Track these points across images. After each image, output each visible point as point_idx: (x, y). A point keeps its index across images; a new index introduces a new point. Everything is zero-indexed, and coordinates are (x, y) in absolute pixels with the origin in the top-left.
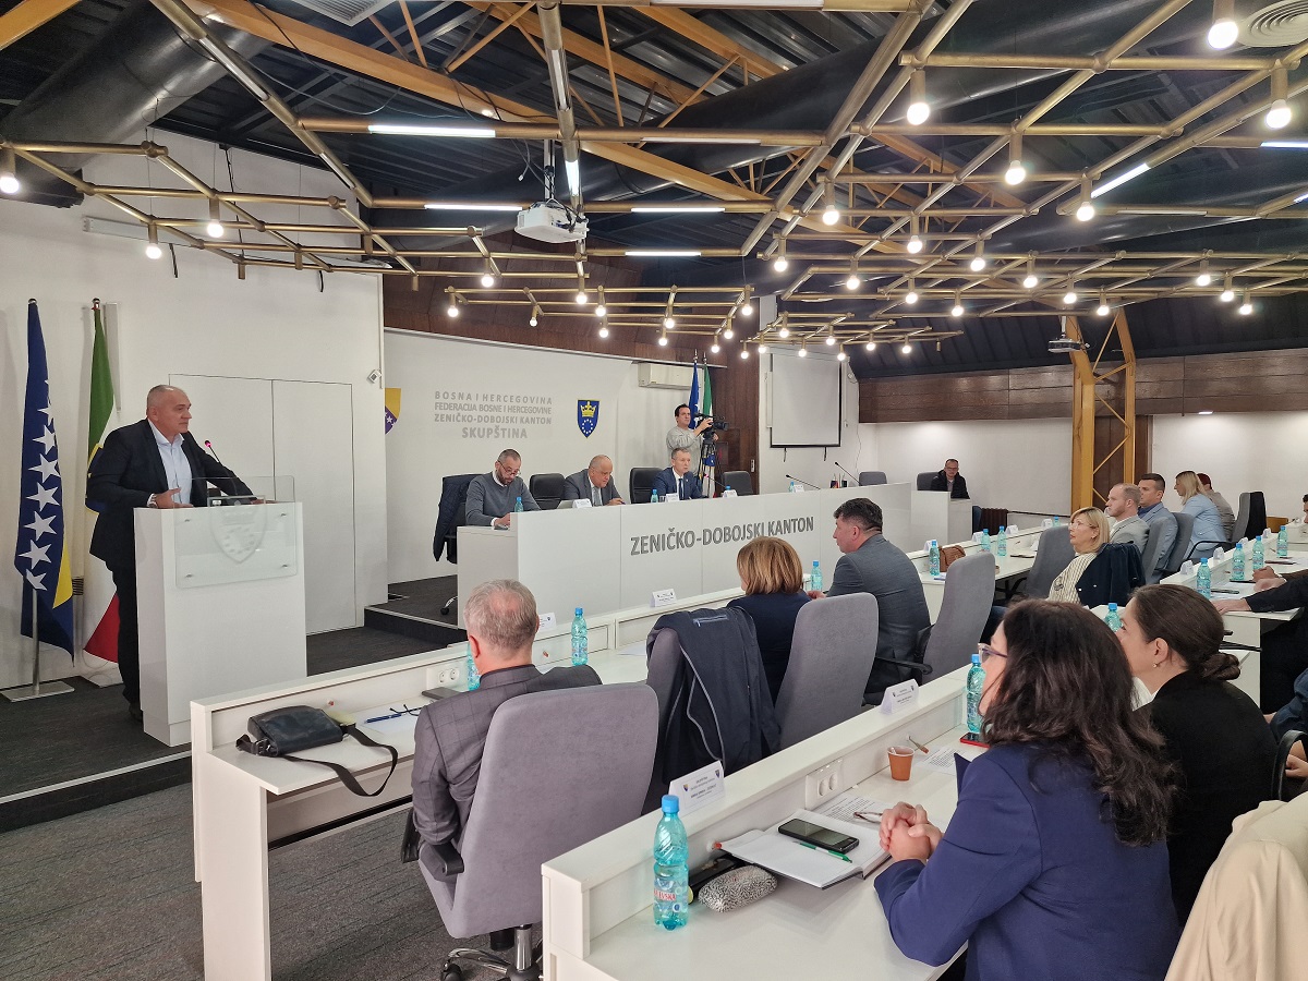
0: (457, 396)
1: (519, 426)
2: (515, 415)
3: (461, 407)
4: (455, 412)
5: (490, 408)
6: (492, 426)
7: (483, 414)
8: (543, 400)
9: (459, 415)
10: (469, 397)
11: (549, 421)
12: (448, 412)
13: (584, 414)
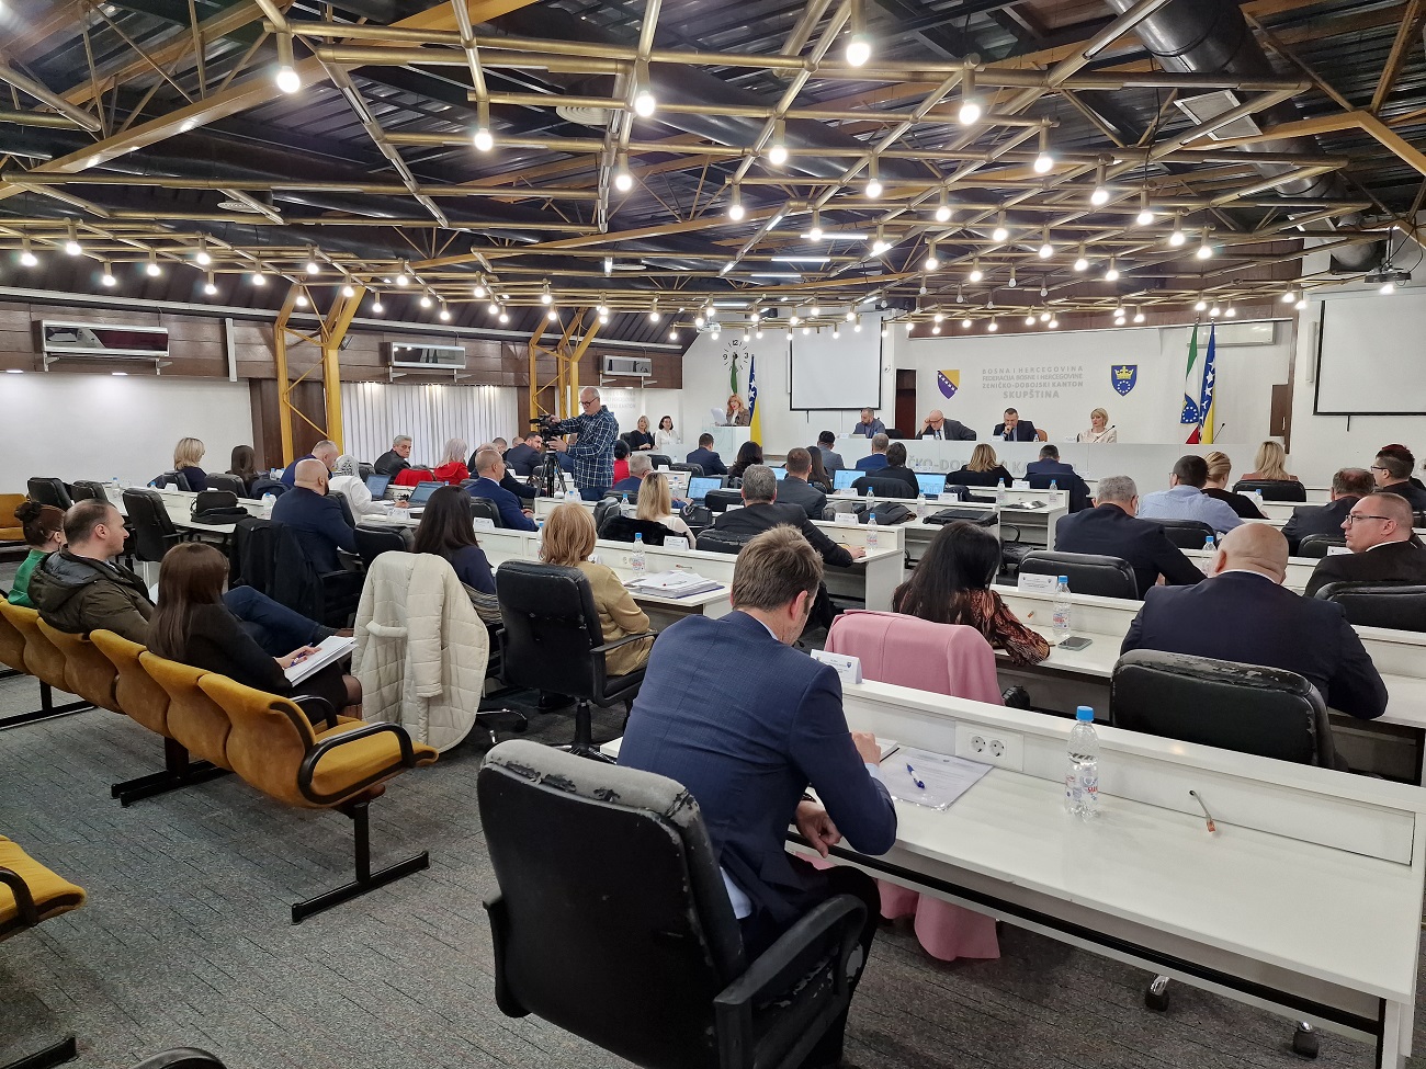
0: (998, 371)
1: (1053, 390)
2: (1047, 381)
3: (1002, 378)
4: (998, 382)
5: (1025, 378)
6: (1028, 389)
7: (1019, 382)
8: (1073, 368)
10: (1008, 371)
11: (1081, 384)
12: (993, 382)
13: (1120, 376)
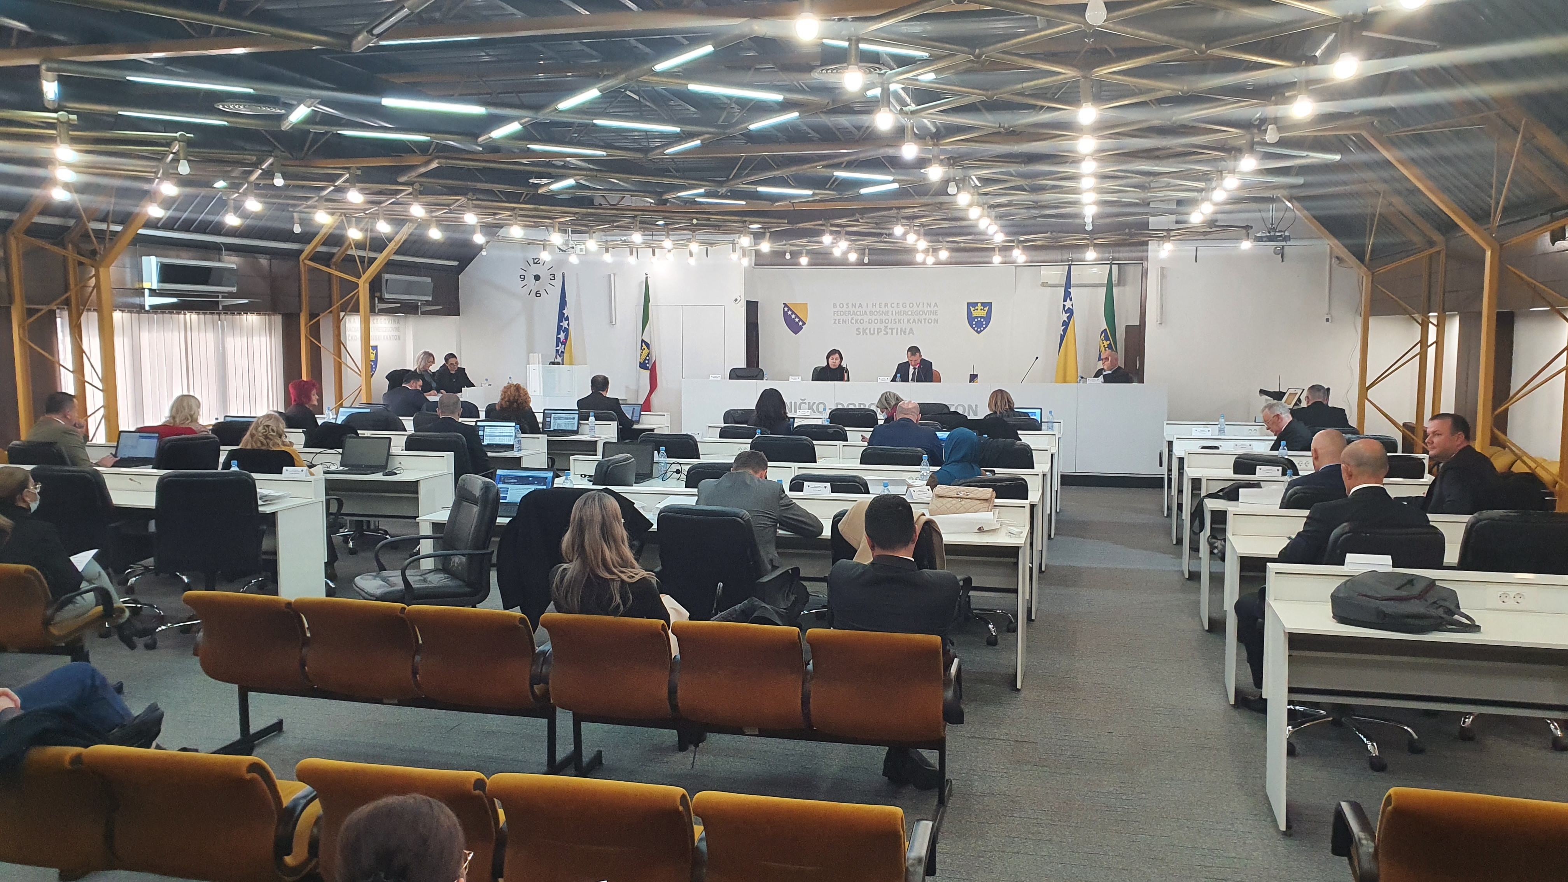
0: (850, 306)
1: (906, 326)
2: (902, 317)
3: (855, 314)
4: (850, 317)
5: (879, 313)
7: (873, 317)
8: (929, 305)
9: (852, 319)
10: (860, 305)
11: (937, 321)
12: (844, 317)
13: (975, 314)
